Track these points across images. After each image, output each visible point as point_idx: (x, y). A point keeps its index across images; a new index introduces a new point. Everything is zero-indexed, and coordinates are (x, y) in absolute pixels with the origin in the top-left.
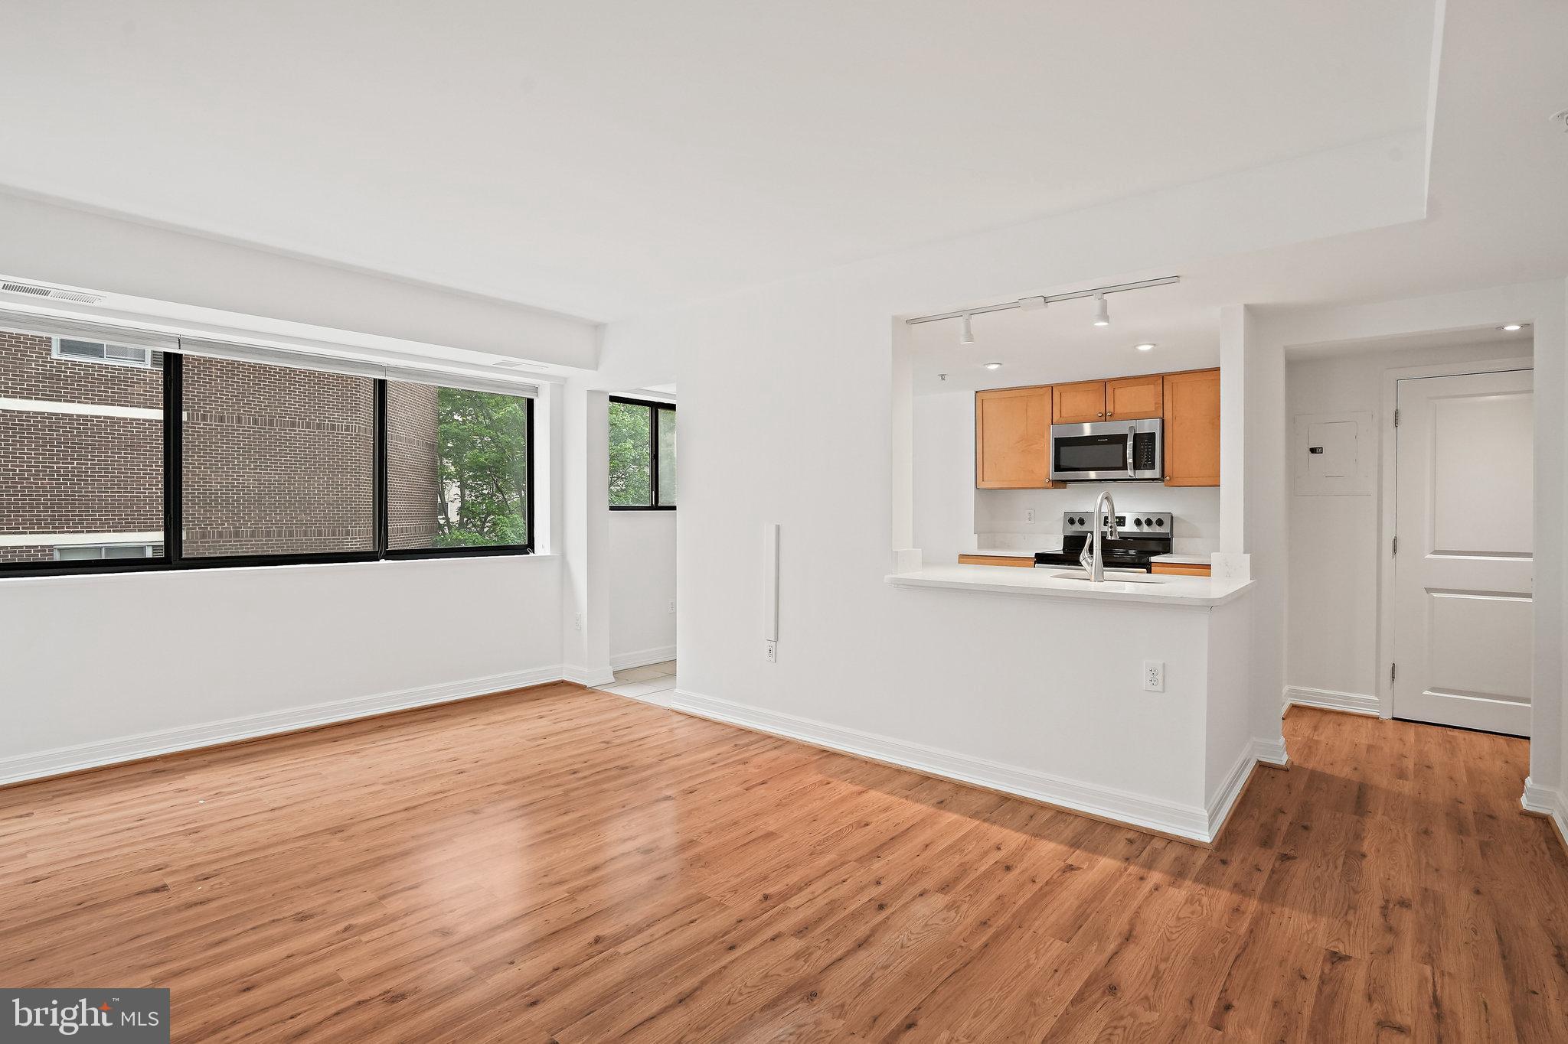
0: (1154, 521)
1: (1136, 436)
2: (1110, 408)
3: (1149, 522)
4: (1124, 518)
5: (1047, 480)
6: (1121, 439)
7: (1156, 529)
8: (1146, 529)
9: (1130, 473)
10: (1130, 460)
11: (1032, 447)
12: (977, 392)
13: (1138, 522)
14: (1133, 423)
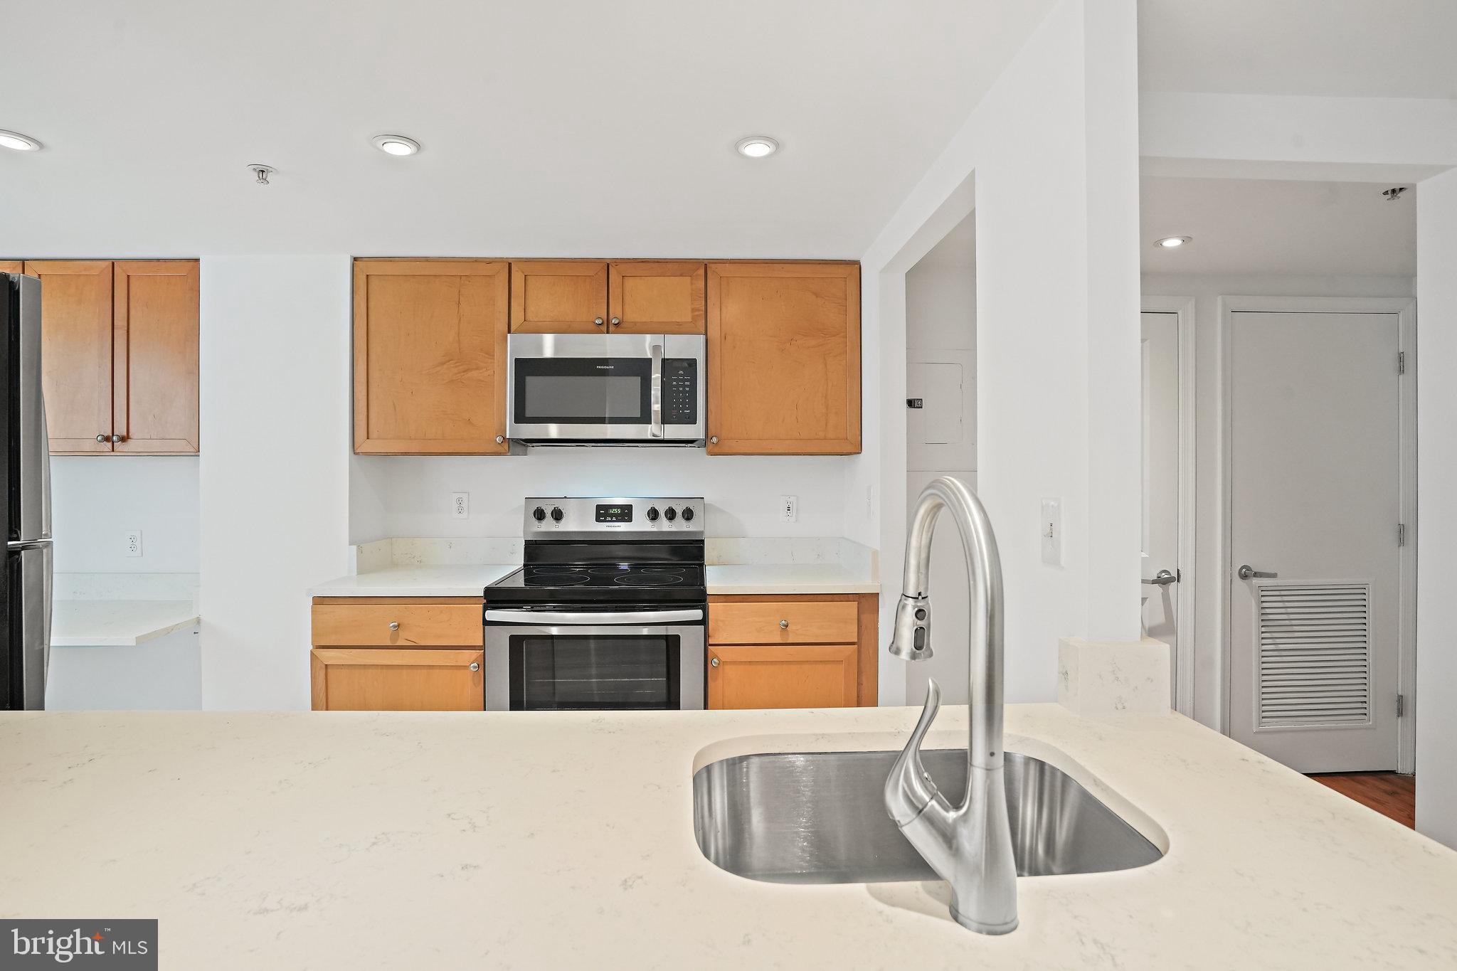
0: (679, 511)
1: (665, 361)
2: (616, 311)
3: (671, 514)
4: (630, 507)
5: (499, 439)
6: (640, 368)
7: (679, 526)
8: (664, 526)
9: (651, 430)
10: (656, 407)
11: (470, 374)
12: (355, 259)
13: (653, 515)
14: (657, 339)
